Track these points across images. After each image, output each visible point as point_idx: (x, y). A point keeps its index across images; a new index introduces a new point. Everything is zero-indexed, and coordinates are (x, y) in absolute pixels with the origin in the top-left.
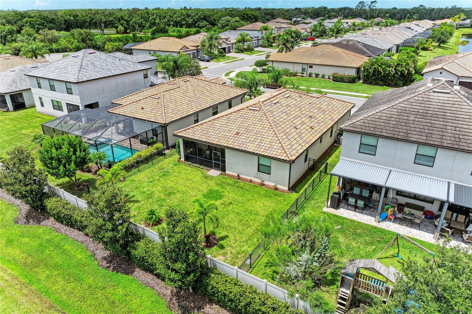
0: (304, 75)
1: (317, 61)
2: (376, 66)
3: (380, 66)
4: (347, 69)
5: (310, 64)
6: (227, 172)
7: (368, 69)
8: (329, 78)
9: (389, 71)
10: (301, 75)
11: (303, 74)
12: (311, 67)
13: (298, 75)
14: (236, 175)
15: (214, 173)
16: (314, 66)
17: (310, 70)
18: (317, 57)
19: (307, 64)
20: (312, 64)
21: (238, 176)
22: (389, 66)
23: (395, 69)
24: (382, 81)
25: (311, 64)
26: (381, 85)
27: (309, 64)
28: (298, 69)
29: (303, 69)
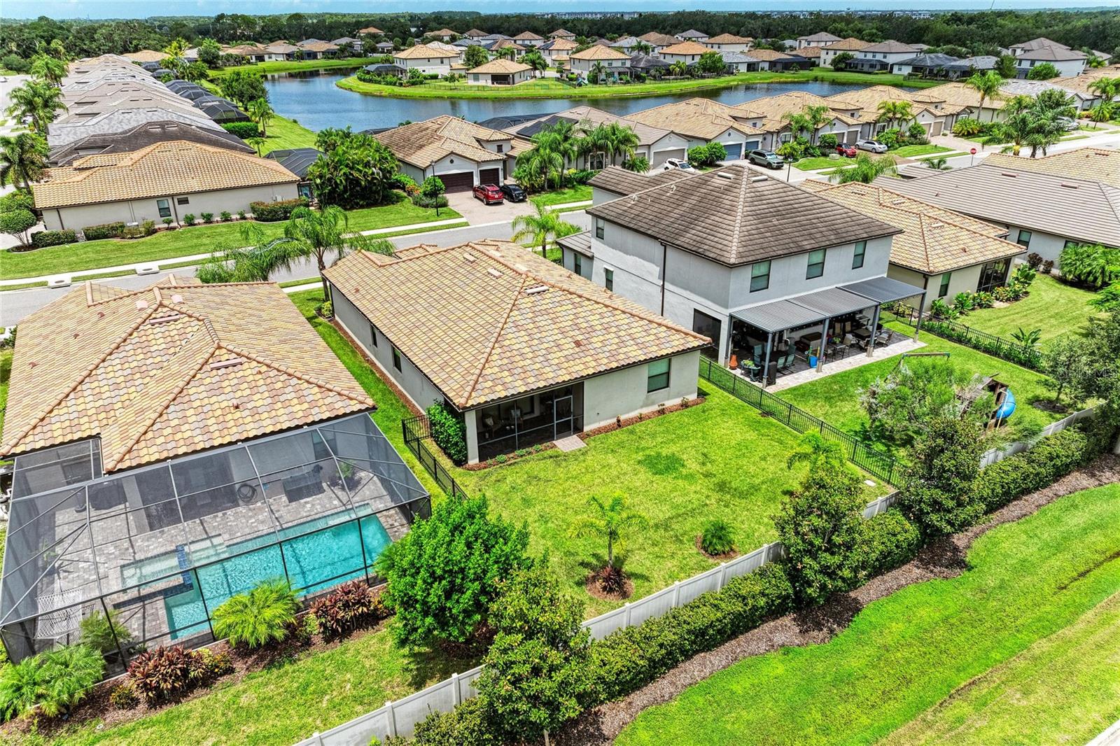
0: (172, 225)
1: (194, 185)
2: (346, 170)
3: (352, 168)
4: (276, 189)
5: (180, 194)
6: (586, 429)
7: (330, 180)
8: (243, 218)
9: (373, 173)
10: (166, 225)
11: (169, 222)
12: (184, 201)
13: (156, 227)
14: (615, 420)
15: (566, 444)
16: (190, 198)
17: (183, 211)
19: (172, 196)
20: (188, 193)
21: (619, 421)
22: (367, 165)
23: (380, 169)
24: (363, 198)
25: (184, 194)
26: (362, 207)
27: (177, 195)
28: (150, 212)
29: (164, 212)
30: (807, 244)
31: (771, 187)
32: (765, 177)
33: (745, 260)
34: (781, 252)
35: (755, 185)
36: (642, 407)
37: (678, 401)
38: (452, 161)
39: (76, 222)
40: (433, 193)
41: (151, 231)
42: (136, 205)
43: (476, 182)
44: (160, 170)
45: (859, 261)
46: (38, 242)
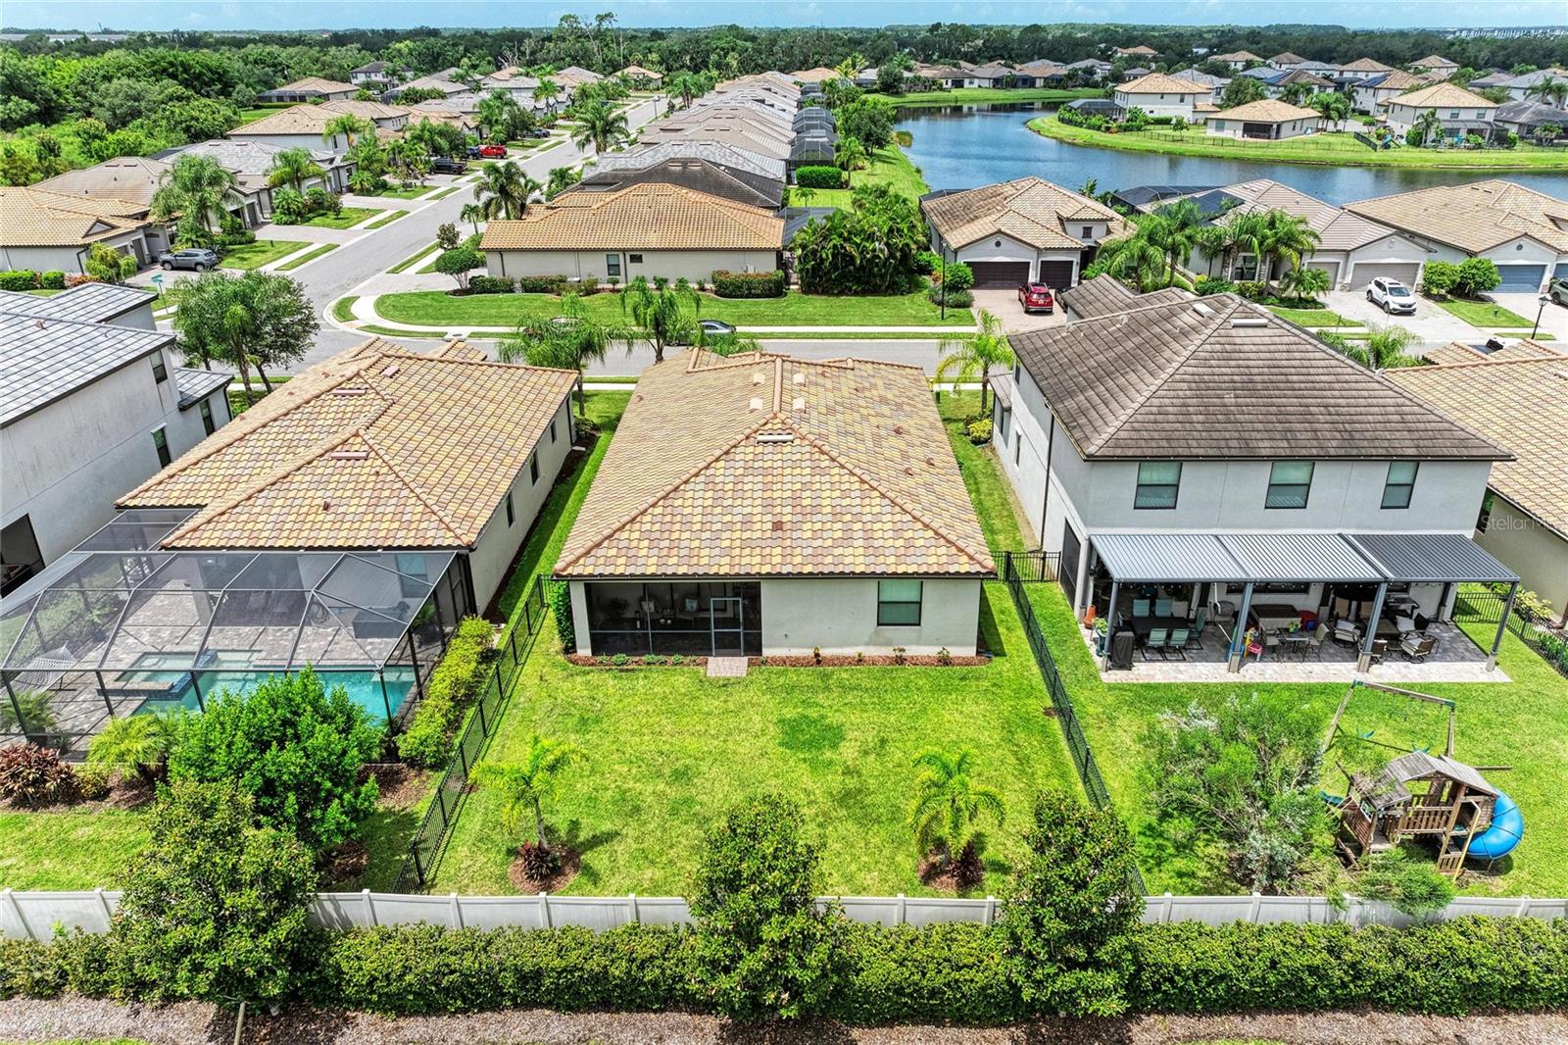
0: (618, 286)
1: (653, 240)
2: (837, 241)
3: (845, 240)
4: (749, 256)
5: (633, 250)
6: (767, 652)
7: (814, 252)
8: (702, 289)
9: (874, 250)
10: (611, 286)
11: (615, 282)
12: (637, 259)
13: (599, 286)
14: (810, 652)
15: (725, 666)
16: (645, 257)
17: (634, 270)
18: (644, 225)
19: (624, 251)
20: (641, 250)
21: (817, 655)
22: (871, 237)
23: (887, 244)
24: (858, 281)
25: (637, 250)
26: (856, 294)
27: (629, 250)
28: (596, 268)
29: (613, 269)
30: (1265, 448)
31: (1267, 340)
32: (1263, 321)
33: (1118, 452)
34: (1201, 452)
35: (1234, 332)
36: (867, 644)
37: (933, 651)
38: (998, 244)
39: (519, 269)
40: (954, 287)
41: (591, 290)
42: (584, 258)
43: (1033, 277)
44: (624, 219)
45: (1398, 497)
46: (477, 287)
